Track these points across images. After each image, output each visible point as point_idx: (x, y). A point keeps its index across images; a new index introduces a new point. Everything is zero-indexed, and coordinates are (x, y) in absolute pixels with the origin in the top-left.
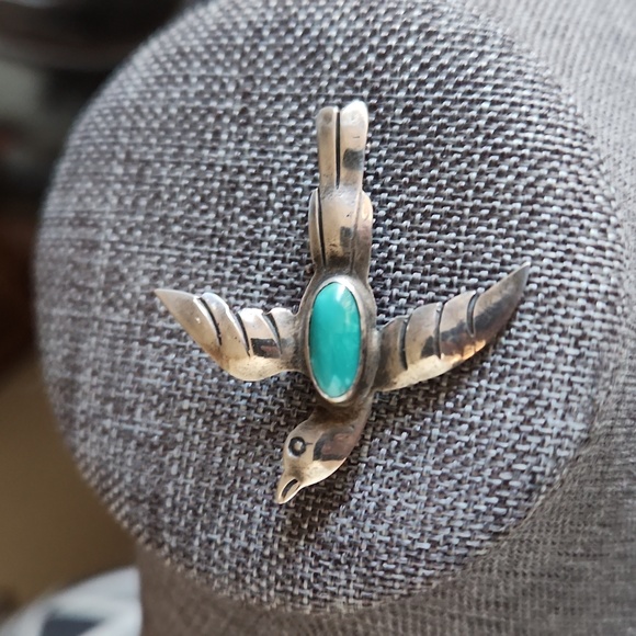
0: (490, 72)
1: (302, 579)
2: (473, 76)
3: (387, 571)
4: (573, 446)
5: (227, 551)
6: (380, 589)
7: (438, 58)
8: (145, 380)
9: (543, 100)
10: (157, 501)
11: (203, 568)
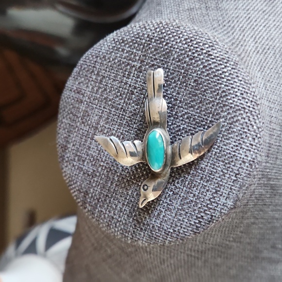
0: (227, 74)
1: (129, 231)
2: (221, 74)
3: (157, 236)
4: (227, 209)
5: (106, 216)
6: (154, 241)
7: (210, 64)
8: (90, 152)
9: (243, 88)
10: (86, 193)
11: (98, 219)
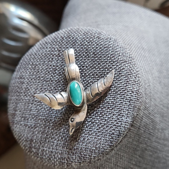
0: (111, 45)
1: (65, 158)
2: (108, 46)
3: (85, 155)
4: (129, 125)
5: (47, 152)
6: (83, 160)
7: (101, 43)
8: (31, 112)
9: (123, 51)
10: (32, 140)
11: (41, 157)
